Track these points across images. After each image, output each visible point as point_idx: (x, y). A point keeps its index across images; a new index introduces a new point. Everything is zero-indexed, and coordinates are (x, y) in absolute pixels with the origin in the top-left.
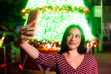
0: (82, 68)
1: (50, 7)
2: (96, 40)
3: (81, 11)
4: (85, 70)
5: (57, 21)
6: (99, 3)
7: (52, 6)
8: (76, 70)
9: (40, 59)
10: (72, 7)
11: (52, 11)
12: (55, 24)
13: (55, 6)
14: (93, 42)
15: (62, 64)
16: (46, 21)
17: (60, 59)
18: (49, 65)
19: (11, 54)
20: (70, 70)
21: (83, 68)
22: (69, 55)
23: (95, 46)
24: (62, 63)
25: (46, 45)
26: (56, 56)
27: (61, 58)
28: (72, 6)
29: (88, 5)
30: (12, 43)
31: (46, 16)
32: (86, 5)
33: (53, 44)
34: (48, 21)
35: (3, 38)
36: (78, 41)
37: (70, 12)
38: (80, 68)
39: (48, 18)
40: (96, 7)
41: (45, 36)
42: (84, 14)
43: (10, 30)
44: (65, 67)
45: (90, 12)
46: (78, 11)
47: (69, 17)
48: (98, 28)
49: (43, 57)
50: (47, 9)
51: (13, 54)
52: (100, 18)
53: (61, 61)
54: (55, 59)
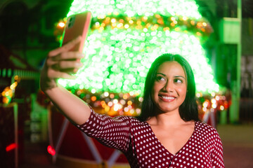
0: (189, 153)
1: (122, 18)
2: (224, 94)
3: (192, 27)
4: (195, 157)
5: (136, 49)
6: (233, 12)
7: (126, 16)
8: (175, 157)
9: (92, 124)
10: (173, 19)
11: (127, 26)
12: (131, 55)
13: (133, 15)
14: (218, 98)
15: (144, 141)
16: (113, 48)
17: (140, 130)
18: (113, 141)
19: (31, 121)
20: (160, 156)
21: (192, 153)
22: (160, 123)
23: (222, 108)
24: (144, 139)
25: (110, 104)
26: (130, 124)
27: (143, 129)
28: (171, 16)
29: (208, 14)
30: (33, 97)
31: (112, 38)
32: (204, 14)
33: (127, 101)
34: (117, 50)
35: (13, 86)
36: (180, 90)
37: (167, 30)
38: (184, 152)
39: (117, 42)
40: (227, 19)
41: (108, 82)
42: (199, 34)
43: (29, 69)
44: (150, 150)
45: (212, 31)
46: (184, 27)
47: (164, 42)
48: (229, 68)
49: (100, 120)
50: (113, 21)
51: (34, 122)
52: (235, 46)
53: (142, 134)
54: (127, 129)
